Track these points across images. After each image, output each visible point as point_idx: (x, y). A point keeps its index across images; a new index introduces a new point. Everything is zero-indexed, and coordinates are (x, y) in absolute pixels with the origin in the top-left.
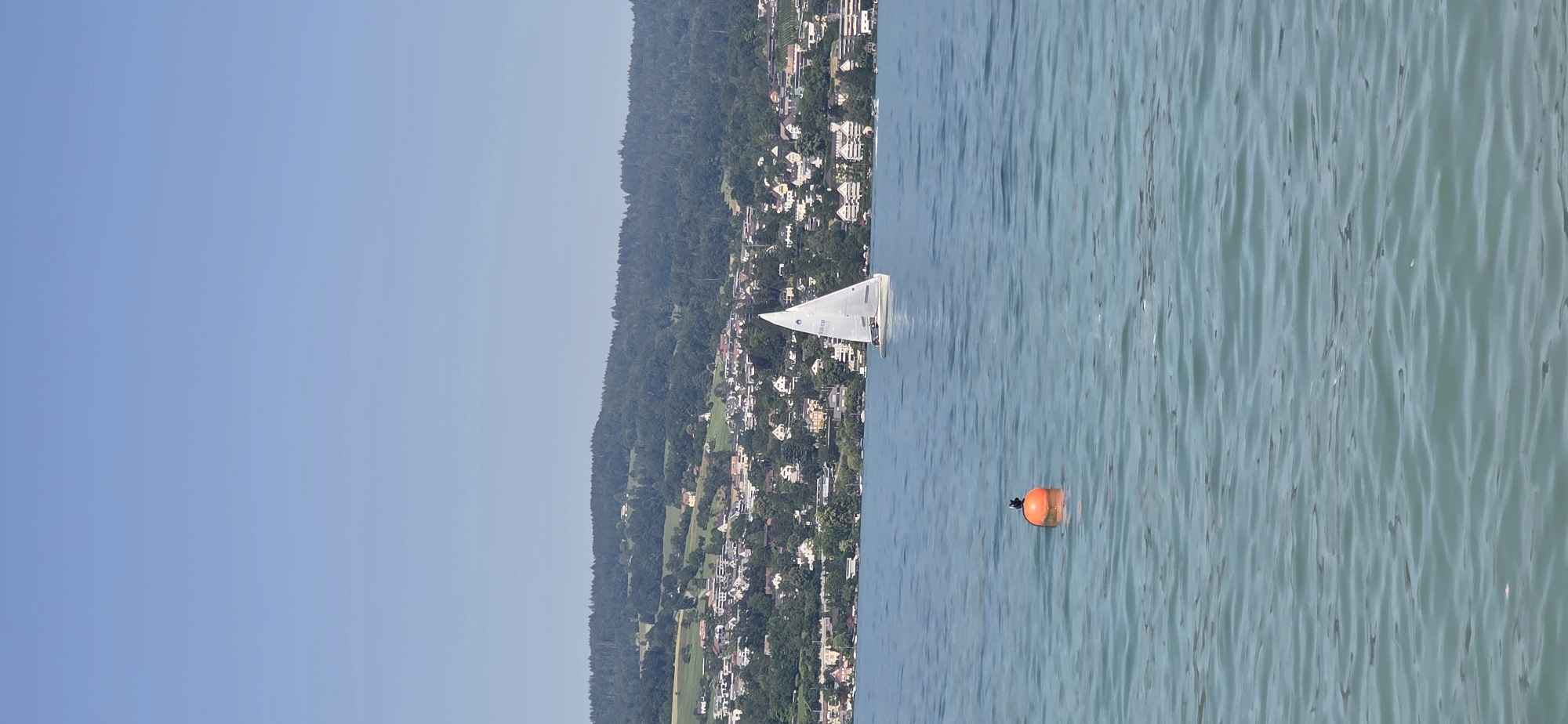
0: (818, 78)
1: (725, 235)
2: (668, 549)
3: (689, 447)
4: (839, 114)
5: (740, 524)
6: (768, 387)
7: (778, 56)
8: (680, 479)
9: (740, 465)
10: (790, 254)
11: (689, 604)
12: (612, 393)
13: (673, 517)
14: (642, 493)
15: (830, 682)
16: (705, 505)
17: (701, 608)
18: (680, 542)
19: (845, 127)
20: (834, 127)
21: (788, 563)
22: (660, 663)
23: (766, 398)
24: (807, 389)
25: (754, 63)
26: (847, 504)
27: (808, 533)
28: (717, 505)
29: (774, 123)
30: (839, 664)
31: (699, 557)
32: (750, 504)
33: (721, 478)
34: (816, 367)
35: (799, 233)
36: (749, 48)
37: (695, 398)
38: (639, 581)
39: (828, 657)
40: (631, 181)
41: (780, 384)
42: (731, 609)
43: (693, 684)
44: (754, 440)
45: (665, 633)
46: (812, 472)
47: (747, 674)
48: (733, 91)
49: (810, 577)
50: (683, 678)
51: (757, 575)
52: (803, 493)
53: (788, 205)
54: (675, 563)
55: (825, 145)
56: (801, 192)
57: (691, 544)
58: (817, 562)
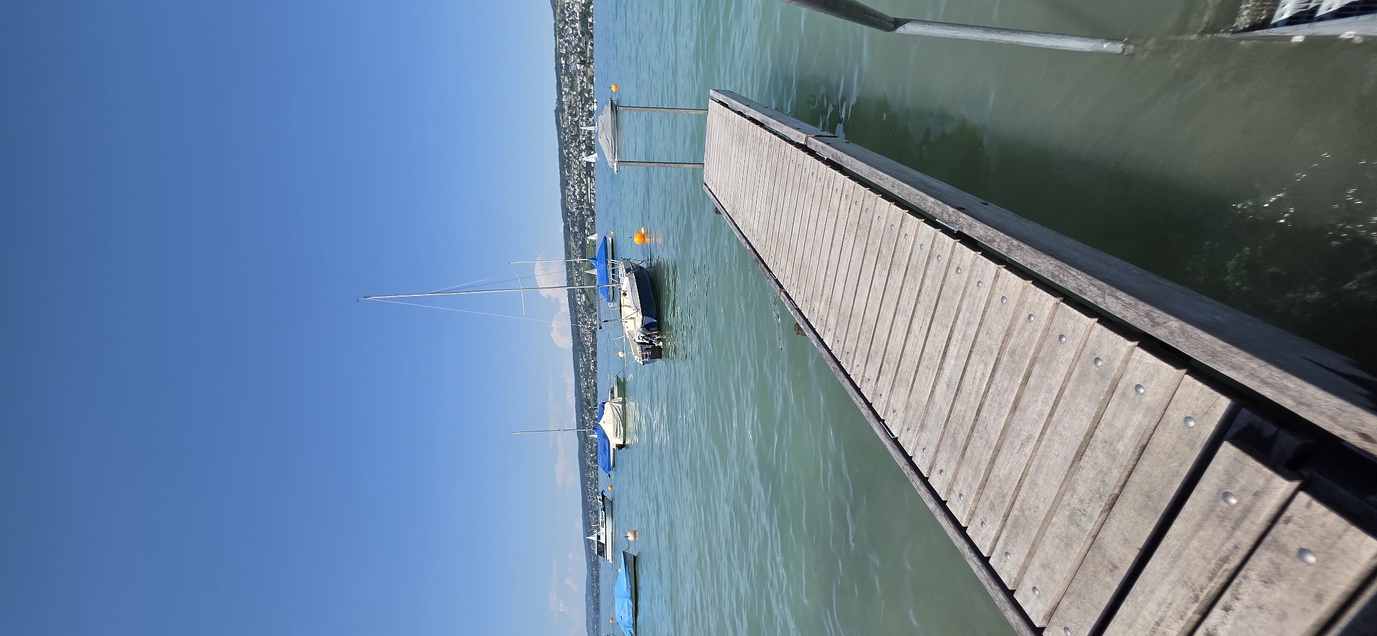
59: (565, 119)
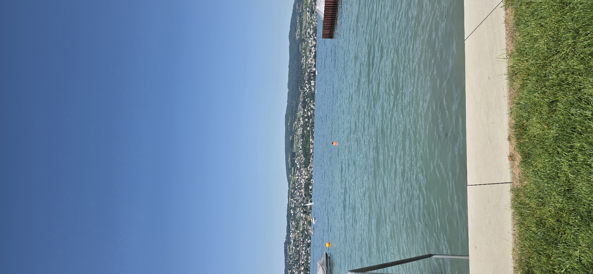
0: (309, 76)
1: (299, 94)
2: (293, 128)
3: (296, 117)
4: (312, 80)
5: (301, 126)
6: (304, 110)
7: (305, 73)
8: (295, 120)
9: (301, 119)
10: (306, 96)
11: (296, 134)
12: (287, 111)
13: (294, 125)
14: (290, 122)
15: (311, 143)
16: (297, 123)
17: (297, 135)
18: (295, 127)
19: (312, 81)
20: (311, 81)
21: (306, 130)
22: (293, 141)
23: (304, 111)
24: (308, 111)
25: (302, 74)
26: (313, 123)
27: (308, 126)
28: (299, 123)
29: (305, 81)
30: (312, 141)
31: (297, 129)
32: (302, 123)
33: (299, 120)
34: (309, 108)
35: (307, 93)
36: (302, 72)
37: (296, 112)
38: (290, 132)
39: (311, 140)
40: (289, 87)
41: (305, 110)
42: (300, 135)
43: (296, 143)
44: (303, 116)
45: (293, 137)
46: (309, 120)
47: (302, 142)
48: (300, 77)
49: (309, 131)
50: (295, 142)
51: (303, 131)
52: (308, 122)
53: (306, 90)
54: (294, 130)
55: (310, 84)
56: (307, 89)
57: (296, 128)
58: (310, 130)
59: (291, 249)
